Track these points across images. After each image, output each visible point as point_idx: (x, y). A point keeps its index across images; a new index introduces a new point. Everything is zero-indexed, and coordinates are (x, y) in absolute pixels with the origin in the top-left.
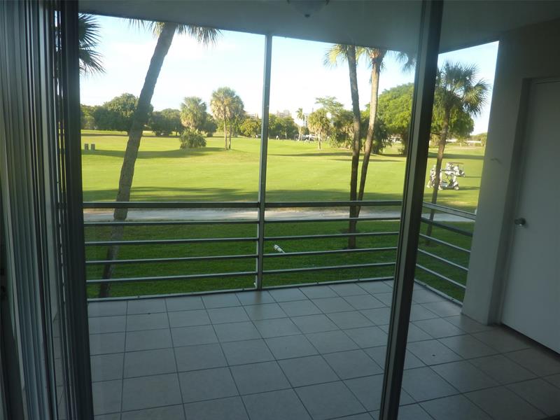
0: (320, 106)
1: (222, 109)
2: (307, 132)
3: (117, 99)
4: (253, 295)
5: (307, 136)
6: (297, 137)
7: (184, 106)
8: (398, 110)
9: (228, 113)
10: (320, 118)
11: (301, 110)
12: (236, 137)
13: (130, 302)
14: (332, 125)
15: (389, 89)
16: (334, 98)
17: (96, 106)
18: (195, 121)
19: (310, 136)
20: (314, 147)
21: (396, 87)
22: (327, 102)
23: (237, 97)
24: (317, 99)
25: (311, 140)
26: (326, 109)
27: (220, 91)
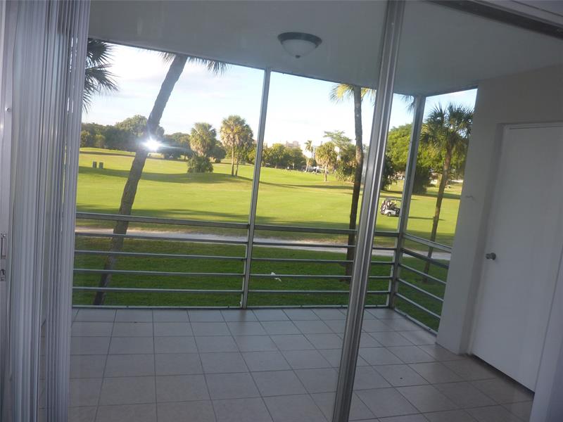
0: (328, 140)
1: (231, 136)
2: (314, 164)
3: (129, 120)
4: (237, 313)
5: (315, 168)
6: (305, 168)
7: (194, 131)
8: (405, 148)
9: (237, 141)
10: (327, 151)
11: (310, 142)
12: (244, 164)
13: (118, 311)
14: (338, 158)
15: (397, 127)
16: (342, 132)
17: (108, 126)
18: (204, 147)
19: (318, 168)
20: (320, 179)
21: (405, 125)
22: (335, 136)
23: (247, 126)
24: (325, 132)
25: (318, 172)
26: (334, 143)
27: (230, 119)
